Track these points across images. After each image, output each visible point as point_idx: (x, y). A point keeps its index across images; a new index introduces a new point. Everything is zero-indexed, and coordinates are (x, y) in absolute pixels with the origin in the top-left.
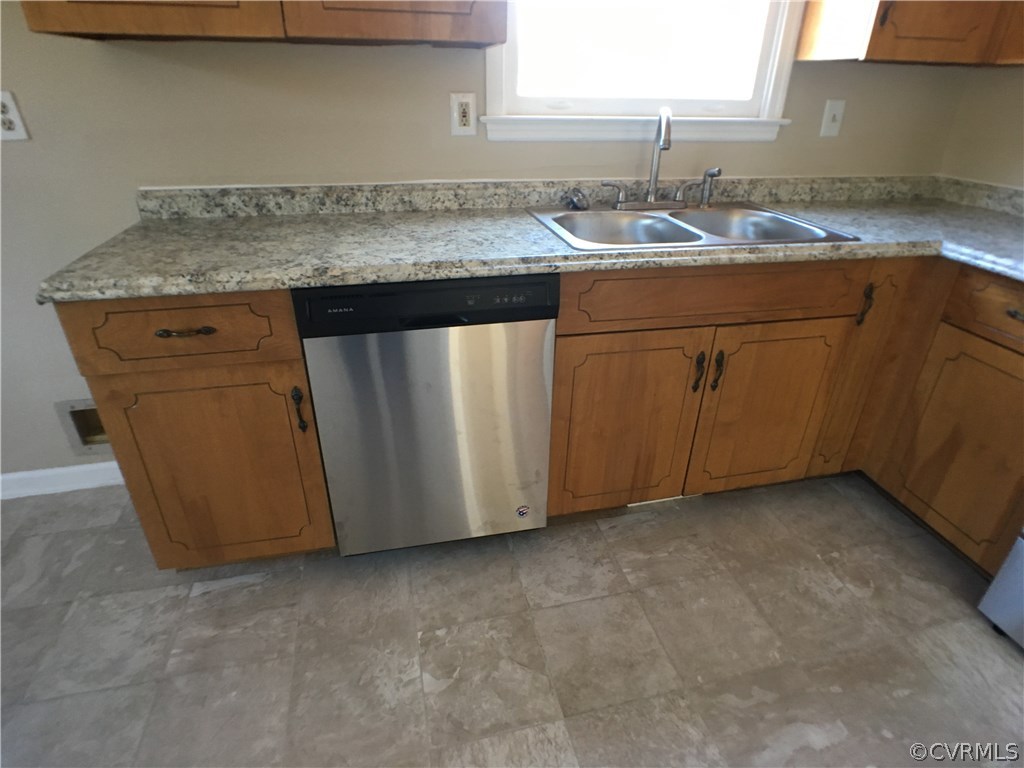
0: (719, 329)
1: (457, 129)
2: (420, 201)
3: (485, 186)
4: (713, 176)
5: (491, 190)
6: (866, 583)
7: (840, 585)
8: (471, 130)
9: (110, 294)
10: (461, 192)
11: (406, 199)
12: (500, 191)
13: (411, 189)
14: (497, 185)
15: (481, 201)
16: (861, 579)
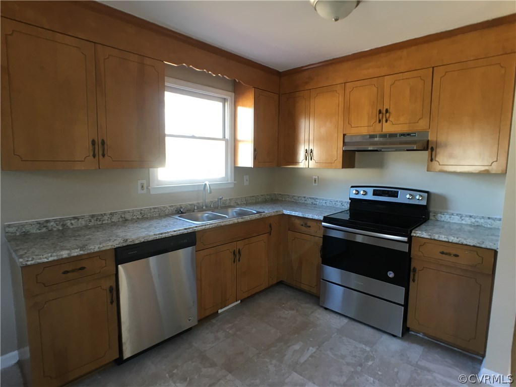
0: (238, 242)
1: (140, 191)
2: (128, 216)
3: (150, 209)
4: (220, 199)
5: (153, 210)
6: (293, 310)
7: (287, 312)
8: (145, 191)
9: (51, 259)
10: (143, 212)
11: (123, 216)
12: (156, 210)
13: (124, 213)
14: (154, 208)
15: (149, 214)
16: (292, 309)
